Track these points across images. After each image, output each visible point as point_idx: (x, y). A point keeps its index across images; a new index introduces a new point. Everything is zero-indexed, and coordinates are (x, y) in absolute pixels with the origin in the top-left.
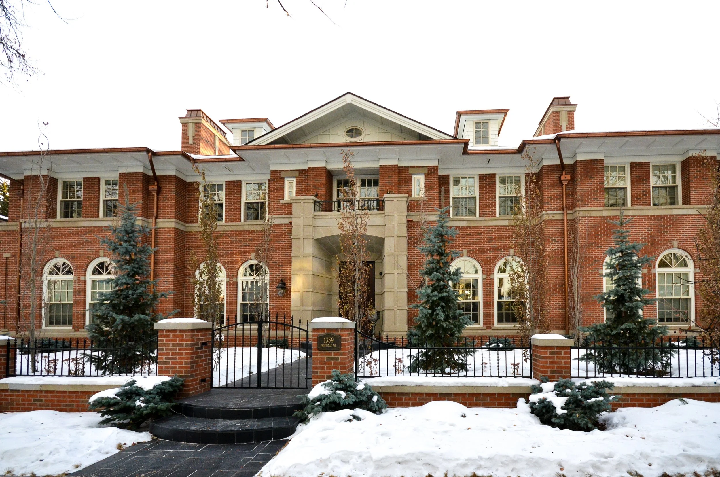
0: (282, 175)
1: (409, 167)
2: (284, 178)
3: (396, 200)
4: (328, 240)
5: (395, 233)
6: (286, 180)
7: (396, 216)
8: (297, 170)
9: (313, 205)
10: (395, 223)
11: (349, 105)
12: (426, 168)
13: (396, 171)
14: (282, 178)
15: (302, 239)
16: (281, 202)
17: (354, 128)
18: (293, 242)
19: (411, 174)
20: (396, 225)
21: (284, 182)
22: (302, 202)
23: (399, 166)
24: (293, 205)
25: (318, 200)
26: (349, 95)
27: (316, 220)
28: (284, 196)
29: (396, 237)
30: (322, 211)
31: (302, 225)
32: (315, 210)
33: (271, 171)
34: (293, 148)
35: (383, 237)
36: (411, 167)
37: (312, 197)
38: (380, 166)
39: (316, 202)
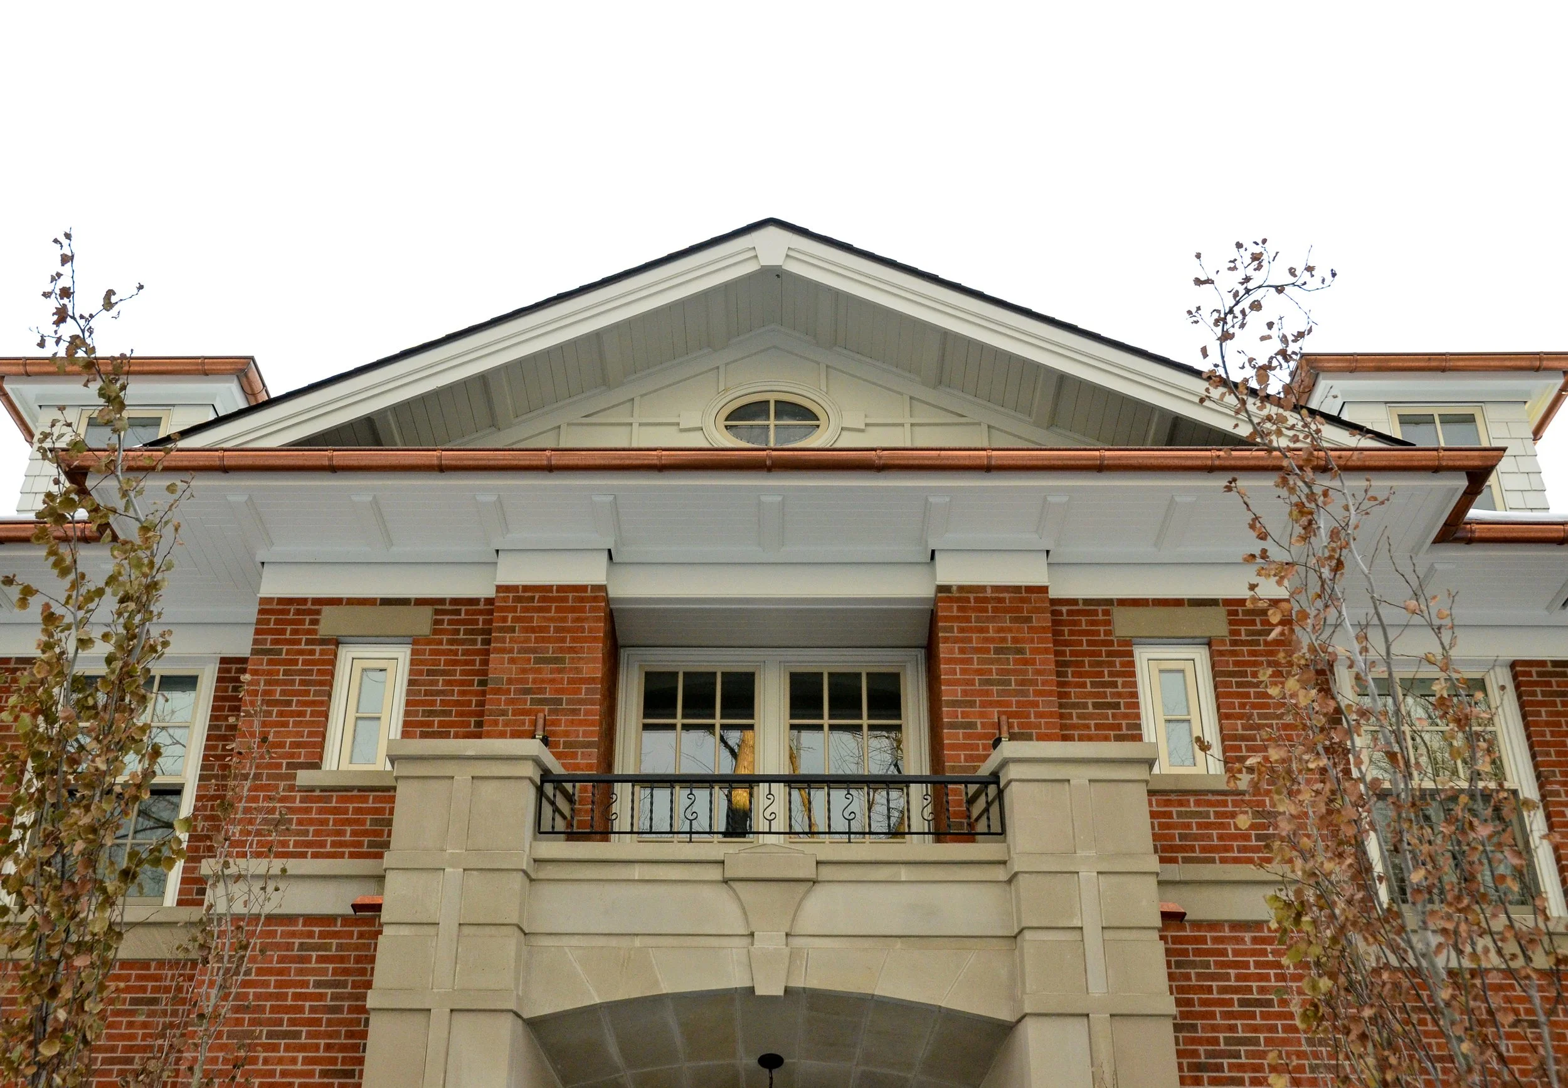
0: (329, 623)
1: (1109, 602)
2: (337, 643)
3: (1080, 776)
4: (672, 1021)
5: (1097, 988)
6: (346, 655)
7: (1087, 874)
8: (421, 602)
9: (531, 794)
10: (1090, 920)
11: (776, 274)
12: (1222, 611)
13: (1043, 620)
14: (323, 642)
15: (440, 1014)
16: (304, 777)
17: (772, 398)
18: (380, 1031)
19: (1128, 642)
20: (1093, 938)
21: (333, 663)
22: (462, 774)
23: (1053, 594)
24: (404, 793)
25: (557, 768)
26: (772, 230)
27: (547, 891)
28: (322, 745)
29: (1100, 1019)
30: (572, 836)
31: (448, 926)
32: (539, 831)
33: (264, 601)
34: (442, 469)
35: (1004, 1014)
36: (1122, 602)
37: (533, 747)
38: (942, 589)
39: (546, 776)
